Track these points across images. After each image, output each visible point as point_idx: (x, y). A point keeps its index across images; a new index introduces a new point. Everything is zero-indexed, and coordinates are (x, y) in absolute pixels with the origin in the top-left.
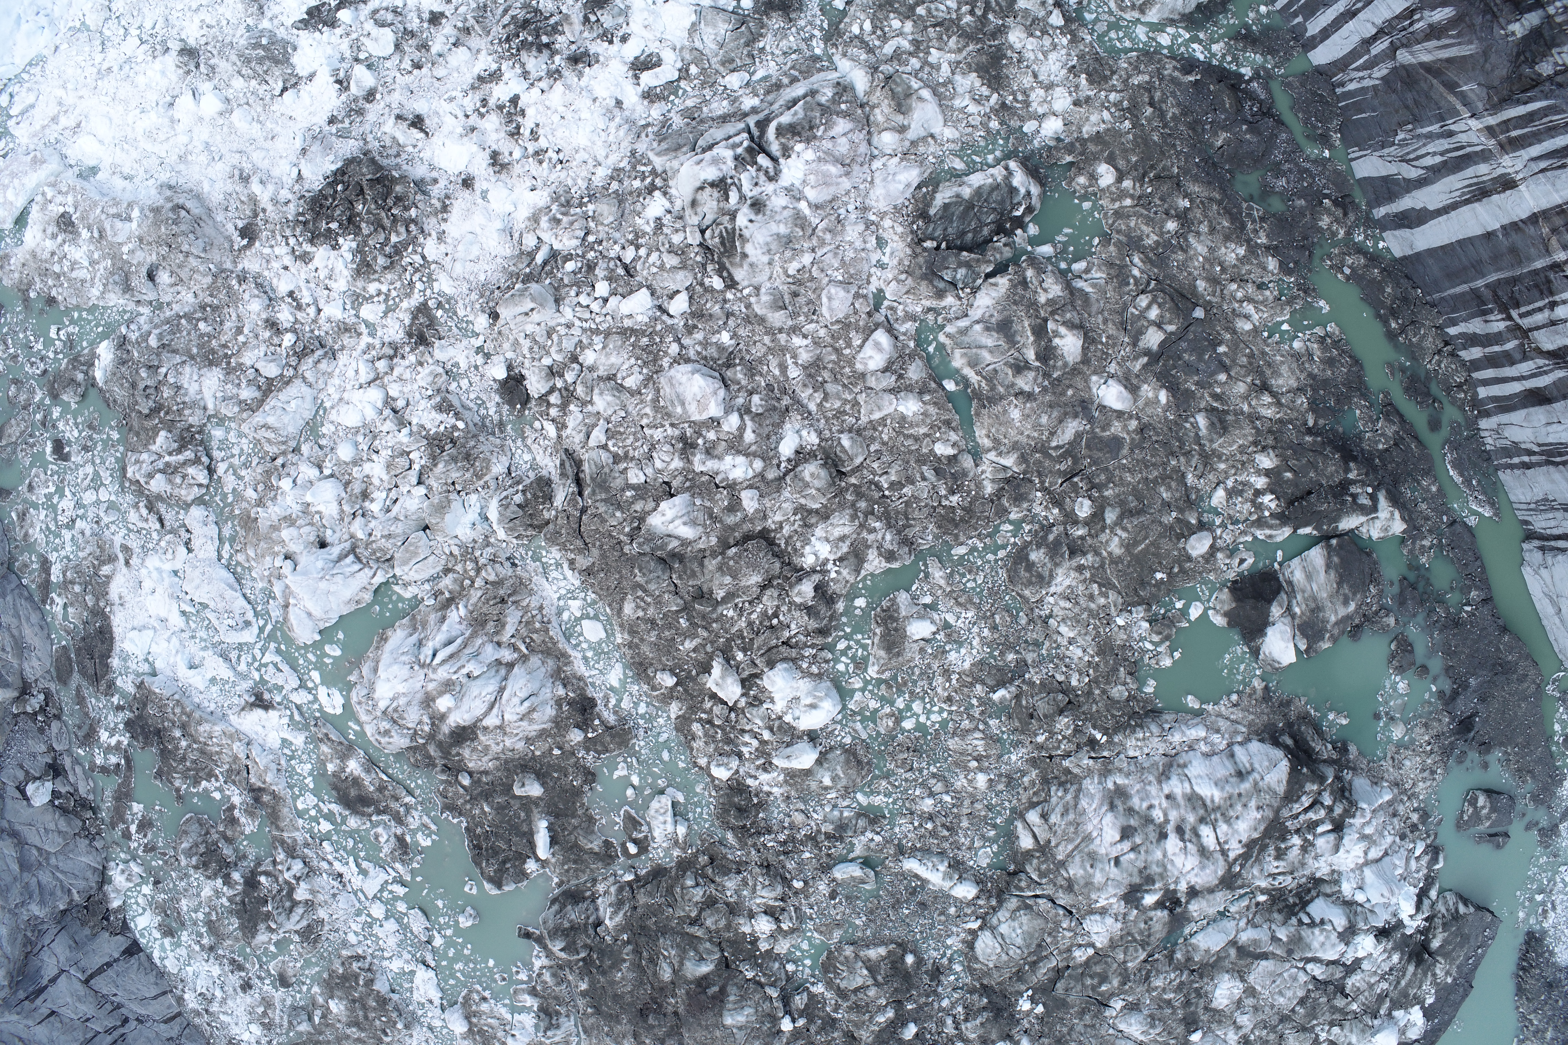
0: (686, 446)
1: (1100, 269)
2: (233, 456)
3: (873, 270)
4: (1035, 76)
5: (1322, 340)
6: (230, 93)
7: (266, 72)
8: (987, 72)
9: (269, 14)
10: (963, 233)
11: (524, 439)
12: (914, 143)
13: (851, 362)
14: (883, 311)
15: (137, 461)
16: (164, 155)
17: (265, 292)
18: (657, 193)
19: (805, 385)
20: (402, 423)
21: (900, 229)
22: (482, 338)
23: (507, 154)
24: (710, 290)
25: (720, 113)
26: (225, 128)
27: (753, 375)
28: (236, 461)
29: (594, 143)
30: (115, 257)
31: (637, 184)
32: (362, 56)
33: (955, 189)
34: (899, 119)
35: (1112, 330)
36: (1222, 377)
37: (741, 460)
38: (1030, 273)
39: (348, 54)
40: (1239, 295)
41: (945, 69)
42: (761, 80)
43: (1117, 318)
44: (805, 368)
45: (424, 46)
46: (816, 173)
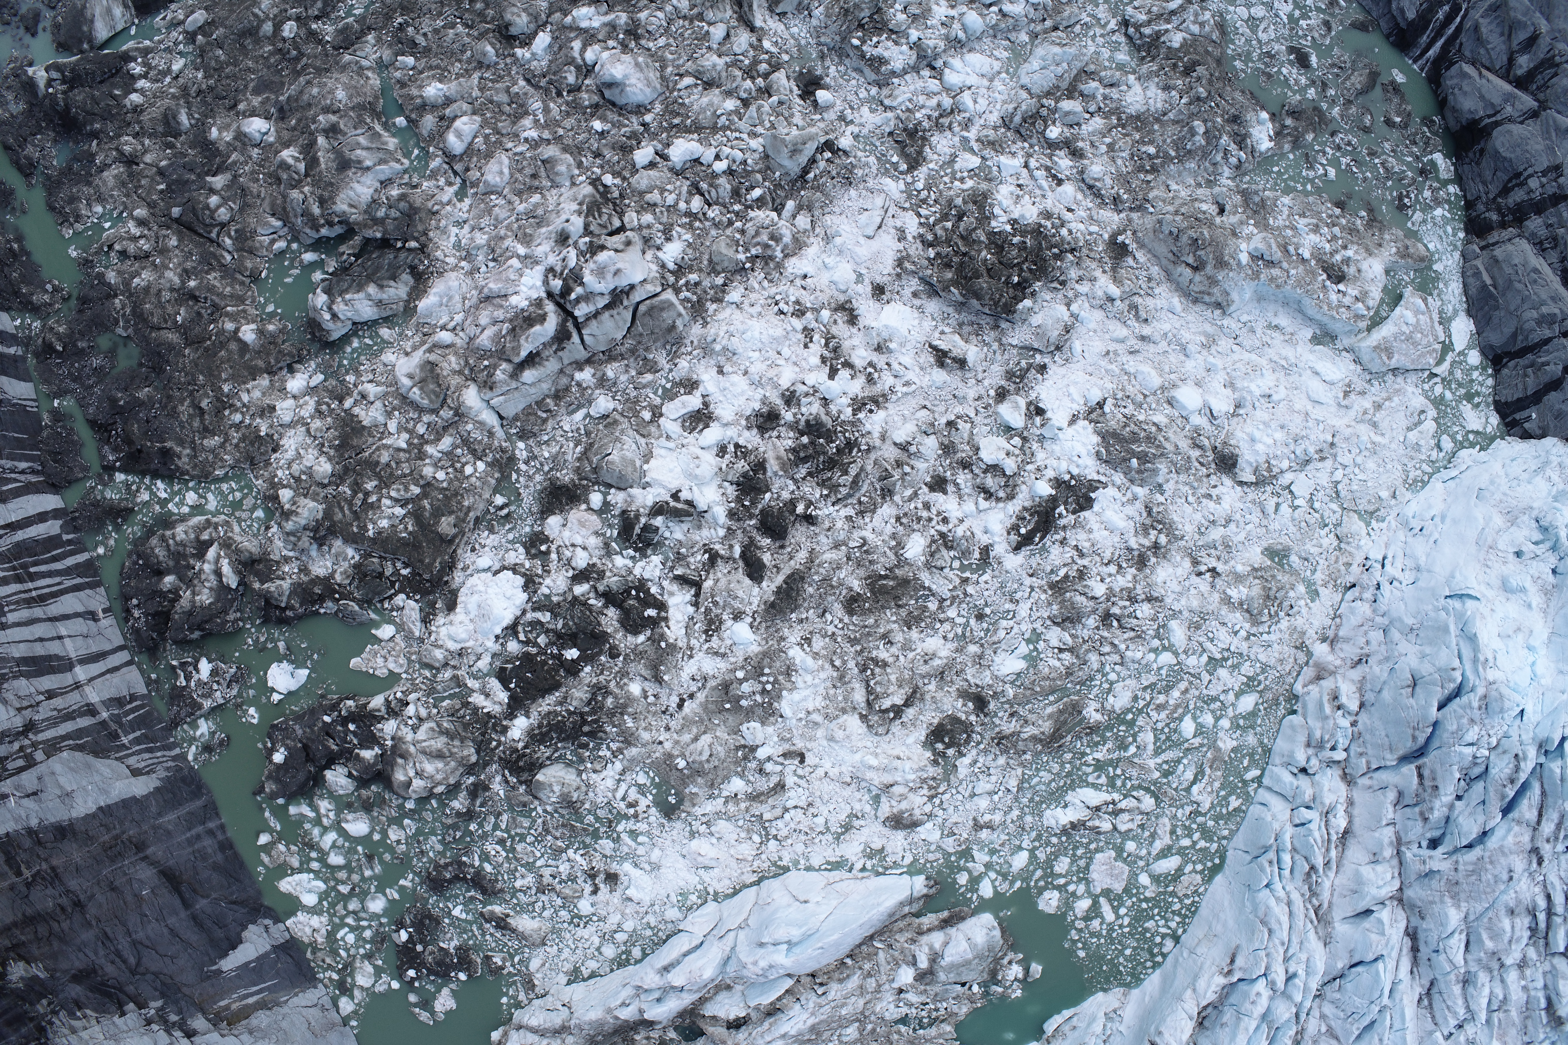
0: (634, 32)
1: (260, 242)
2: (1102, 36)
3: (466, 215)
4: (308, 431)
5: (78, 218)
6: (1168, 410)
7: (1126, 425)
8: (353, 429)
9: (1139, 505)
10: (379, 257)
11: (799, 45)
12: (423, 343)
13: (485, 124)
14: (458, 180)
15: (1202, 25)
16: (1235, 347)
17: (1090, 187)
18: (671, 266)
19: (526, 94)
20: (917, 46)
21: (439, 254)
22: (848, 133)
23: (840, 321)
24: (615, 174)
25: (616, 365)
26: (1167, 369)
27: (574, 101)
28: (1098, 31)
29: (742, 323)
30: (1264, 226)
31: (693, 277)
32: (1017, 441)
33: (385, 296)
34: (432, 357)
35: (254, 188)
36: (164, 163)
37: (584, 24)
38: (316, 210)
39: (1035, 446)
40: (142, 242)
41: (392, 426)
42: (579, 407)
43: (249, 199)
44: (527, 113)
45: (948, 449)
46: (508, 280)
